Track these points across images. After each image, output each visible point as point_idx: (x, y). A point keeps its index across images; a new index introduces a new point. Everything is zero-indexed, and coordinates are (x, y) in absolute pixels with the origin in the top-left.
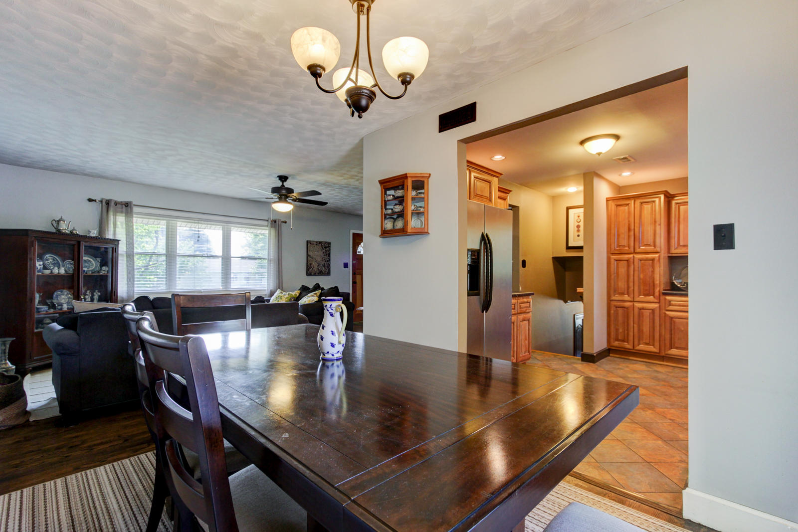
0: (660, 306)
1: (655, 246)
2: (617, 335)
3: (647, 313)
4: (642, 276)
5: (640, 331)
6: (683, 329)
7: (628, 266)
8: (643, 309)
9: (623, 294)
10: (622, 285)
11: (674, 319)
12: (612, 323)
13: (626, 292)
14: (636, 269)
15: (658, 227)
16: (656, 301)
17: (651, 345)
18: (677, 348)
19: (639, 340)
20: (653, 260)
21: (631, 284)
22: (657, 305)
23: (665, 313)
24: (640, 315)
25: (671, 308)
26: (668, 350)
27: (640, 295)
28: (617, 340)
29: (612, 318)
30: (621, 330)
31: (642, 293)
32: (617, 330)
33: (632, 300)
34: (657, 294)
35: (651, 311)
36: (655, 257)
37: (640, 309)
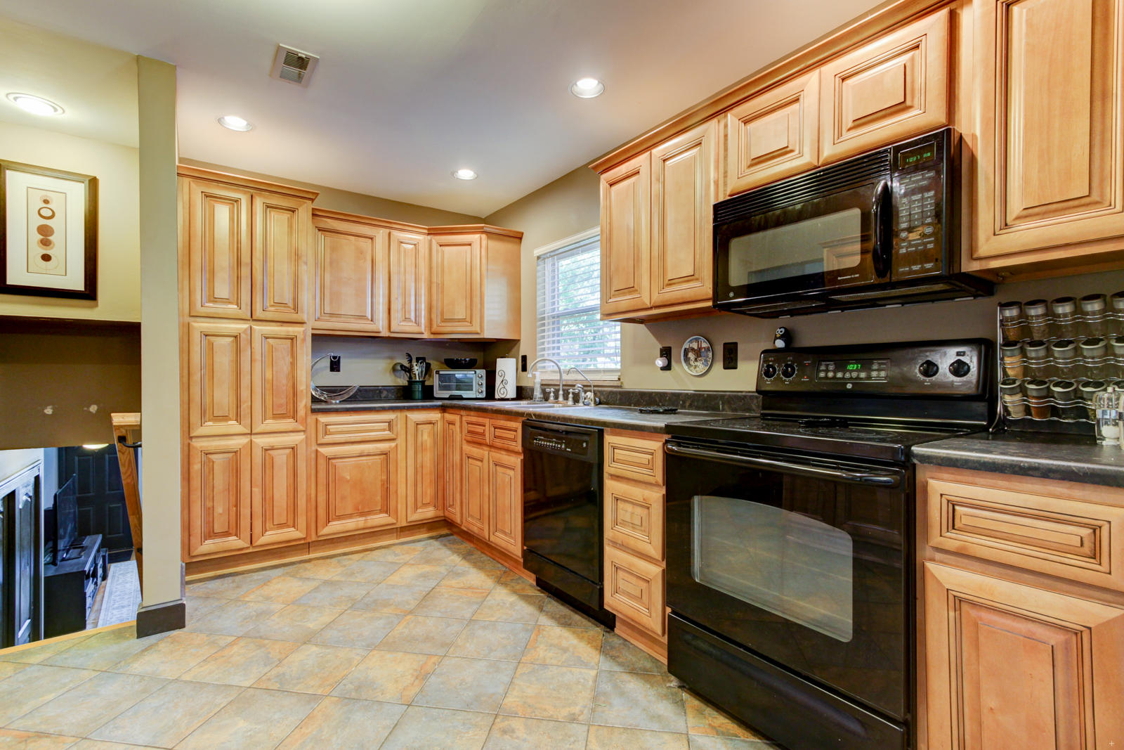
0: (306, 437)
1: (296, 308)
2: (210, 523)
3: (281, 458)
4: (269, 375)
5: (268, 500)
6: (348, 478)
7: (238, 351)
8: (273, 449)
9: (225, 418)
10: (222, 396)
11: (334, 461)
12: (196, 496)
13: (232, 414)
14: (258, 356)
15: (303, 268)
16: (301, 428)
17: (289, 527)
18: (339, 518)
19: (264, 523)
20: (292, 339)
21: (245, 394)
22: (301, 436)
23: (317, 451)
24: (268, 465)
25: (328, 439)
26: (324, 528)
27: (264, 418)
28: (211, 534)
29: (196, 483)
30: (219, 510)
31: (269, 413)
32: (209, 511)
33: (250, 432)
34: (302, 412)
35: (288, 451)
36: (299, 332)
37: (266, 450)
